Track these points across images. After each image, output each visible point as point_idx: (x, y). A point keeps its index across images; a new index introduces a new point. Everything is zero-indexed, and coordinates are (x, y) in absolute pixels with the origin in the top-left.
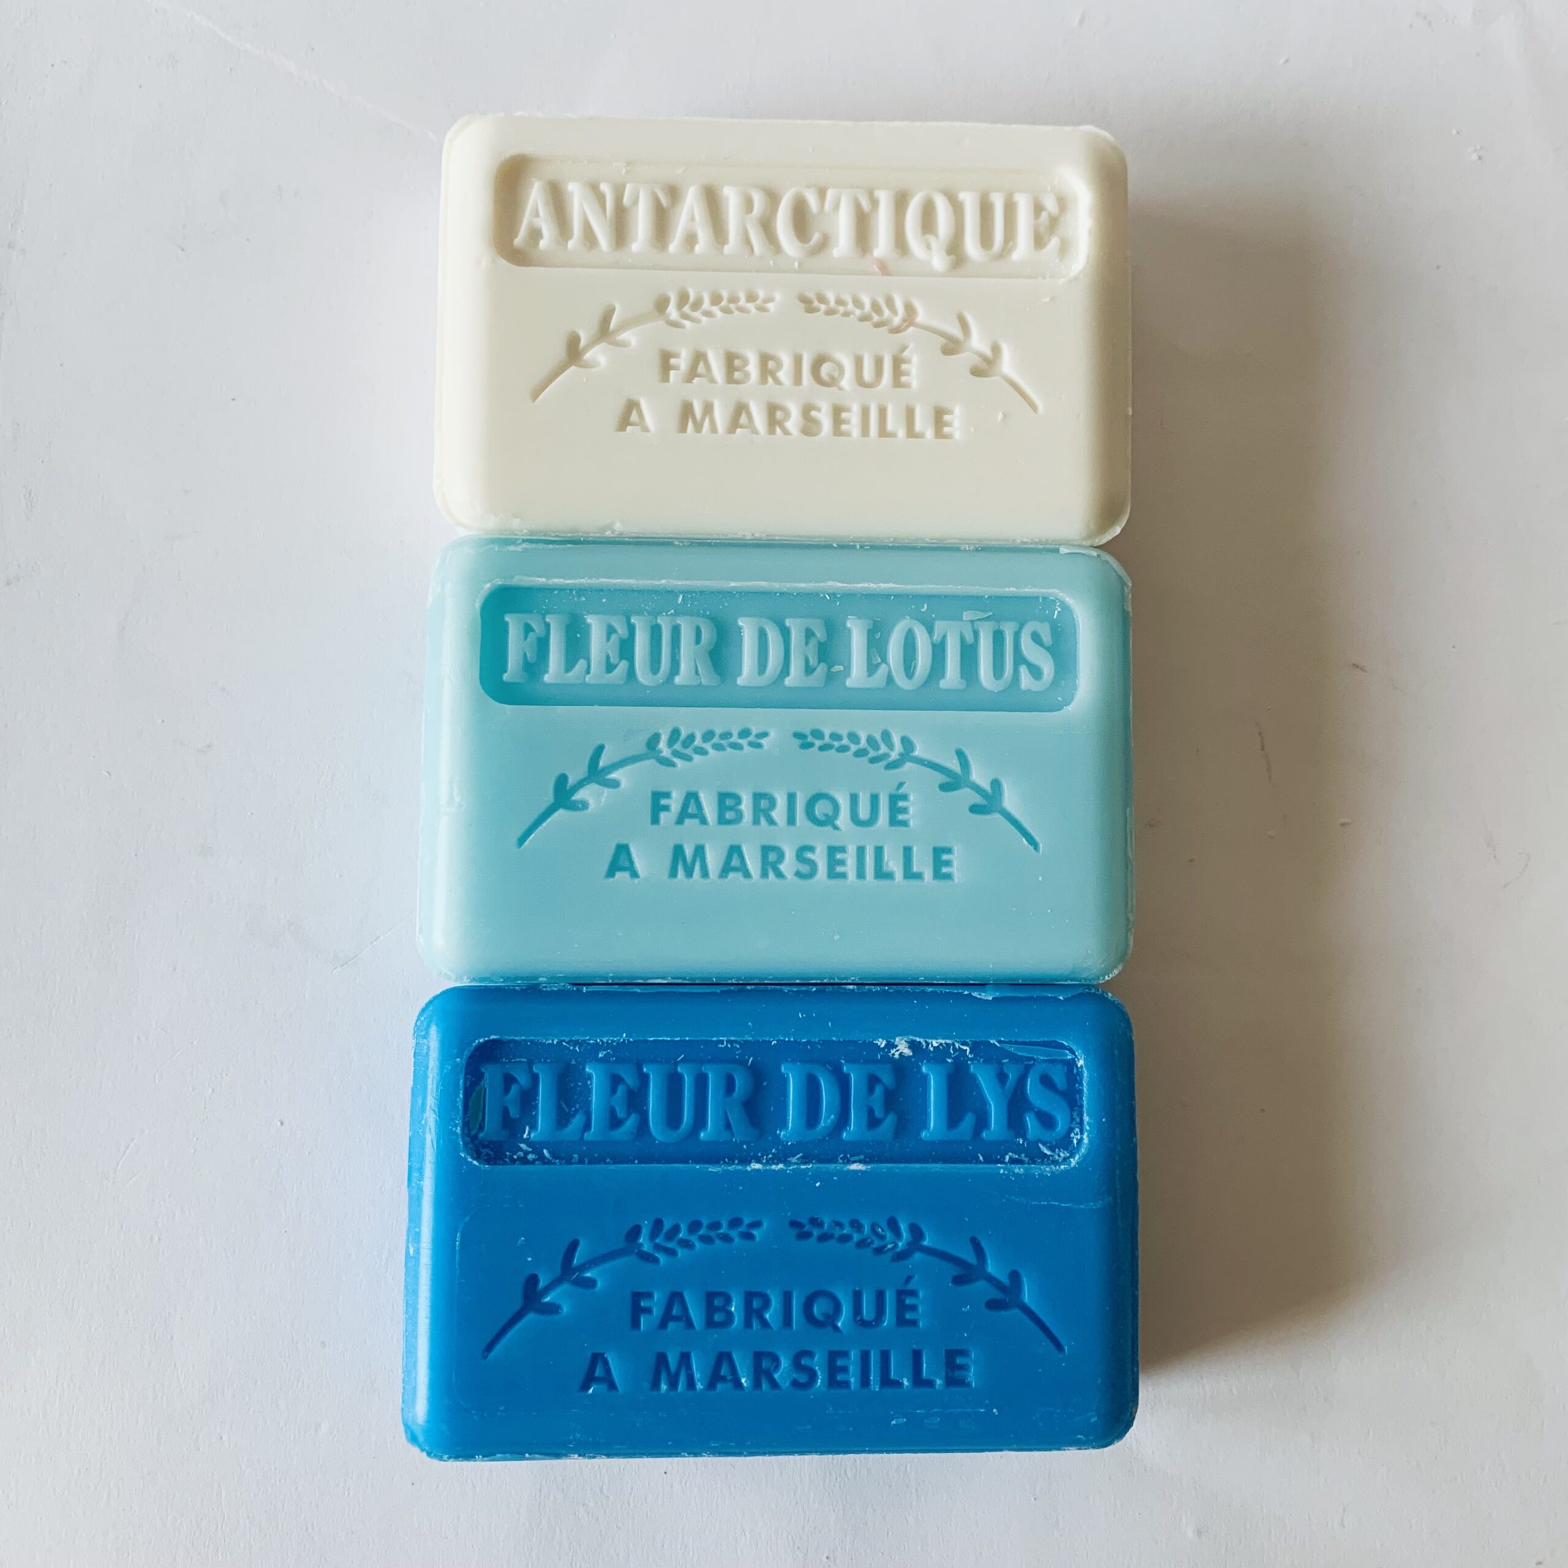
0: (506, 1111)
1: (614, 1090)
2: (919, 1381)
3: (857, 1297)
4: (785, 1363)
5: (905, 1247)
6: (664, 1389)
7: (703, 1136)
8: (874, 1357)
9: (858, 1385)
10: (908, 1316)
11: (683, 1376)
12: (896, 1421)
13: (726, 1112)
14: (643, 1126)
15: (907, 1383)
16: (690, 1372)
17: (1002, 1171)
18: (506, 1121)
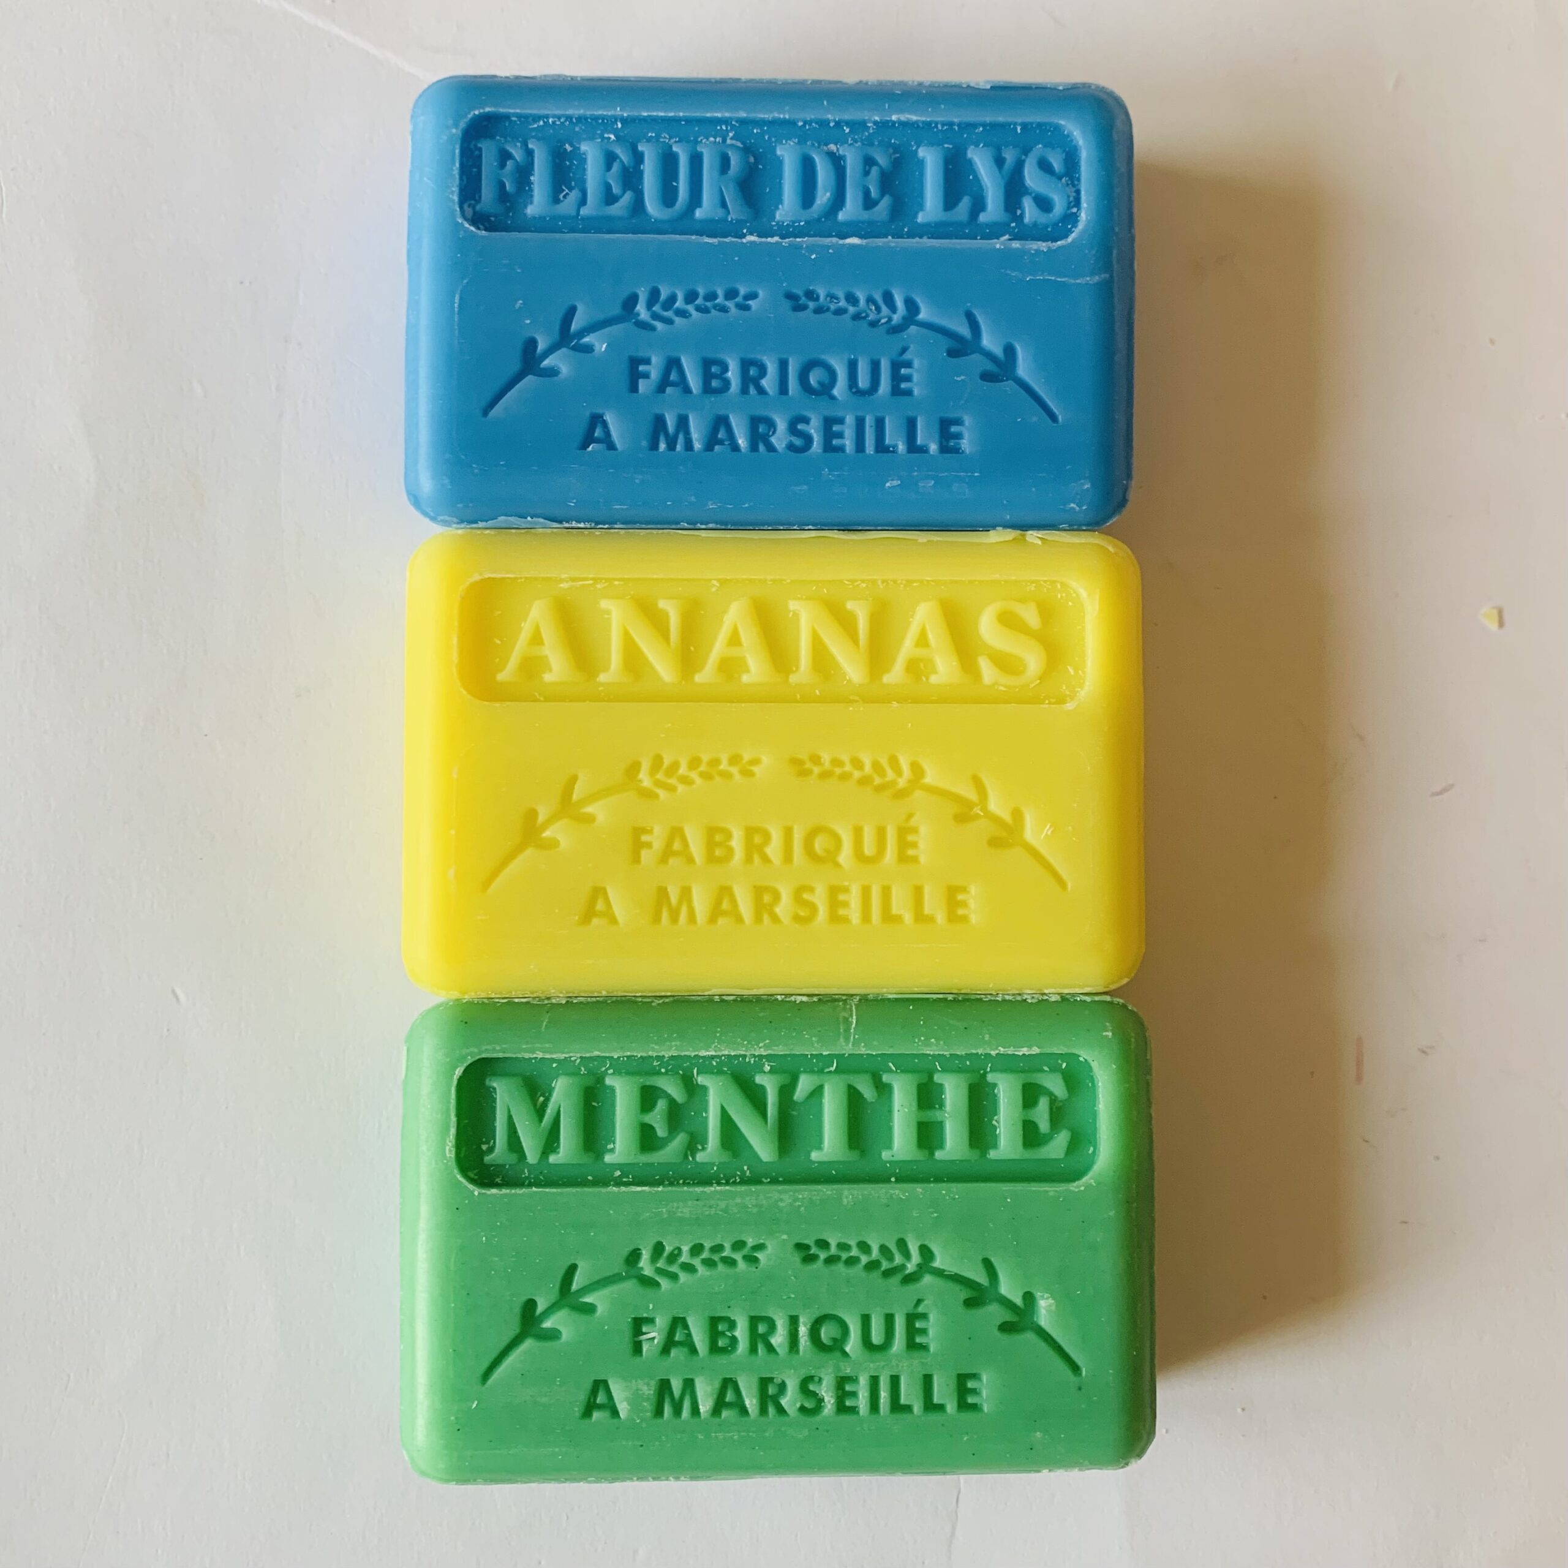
0: (502, 185)
1: (609, 168)
2: (913, 447)
3: (852, 367)
5: (901, 321)
6: (663, 448)
7: (699, 213)
8: (869, 422)
9: (853, 447)
10: (903, 386)
11: (681, 439)
12: (891, 484)
13: (721, 189)
14: (638, 205)
15: (901, 447)
16: (688, 436)
17: (998, 246)
18: (503, 196)
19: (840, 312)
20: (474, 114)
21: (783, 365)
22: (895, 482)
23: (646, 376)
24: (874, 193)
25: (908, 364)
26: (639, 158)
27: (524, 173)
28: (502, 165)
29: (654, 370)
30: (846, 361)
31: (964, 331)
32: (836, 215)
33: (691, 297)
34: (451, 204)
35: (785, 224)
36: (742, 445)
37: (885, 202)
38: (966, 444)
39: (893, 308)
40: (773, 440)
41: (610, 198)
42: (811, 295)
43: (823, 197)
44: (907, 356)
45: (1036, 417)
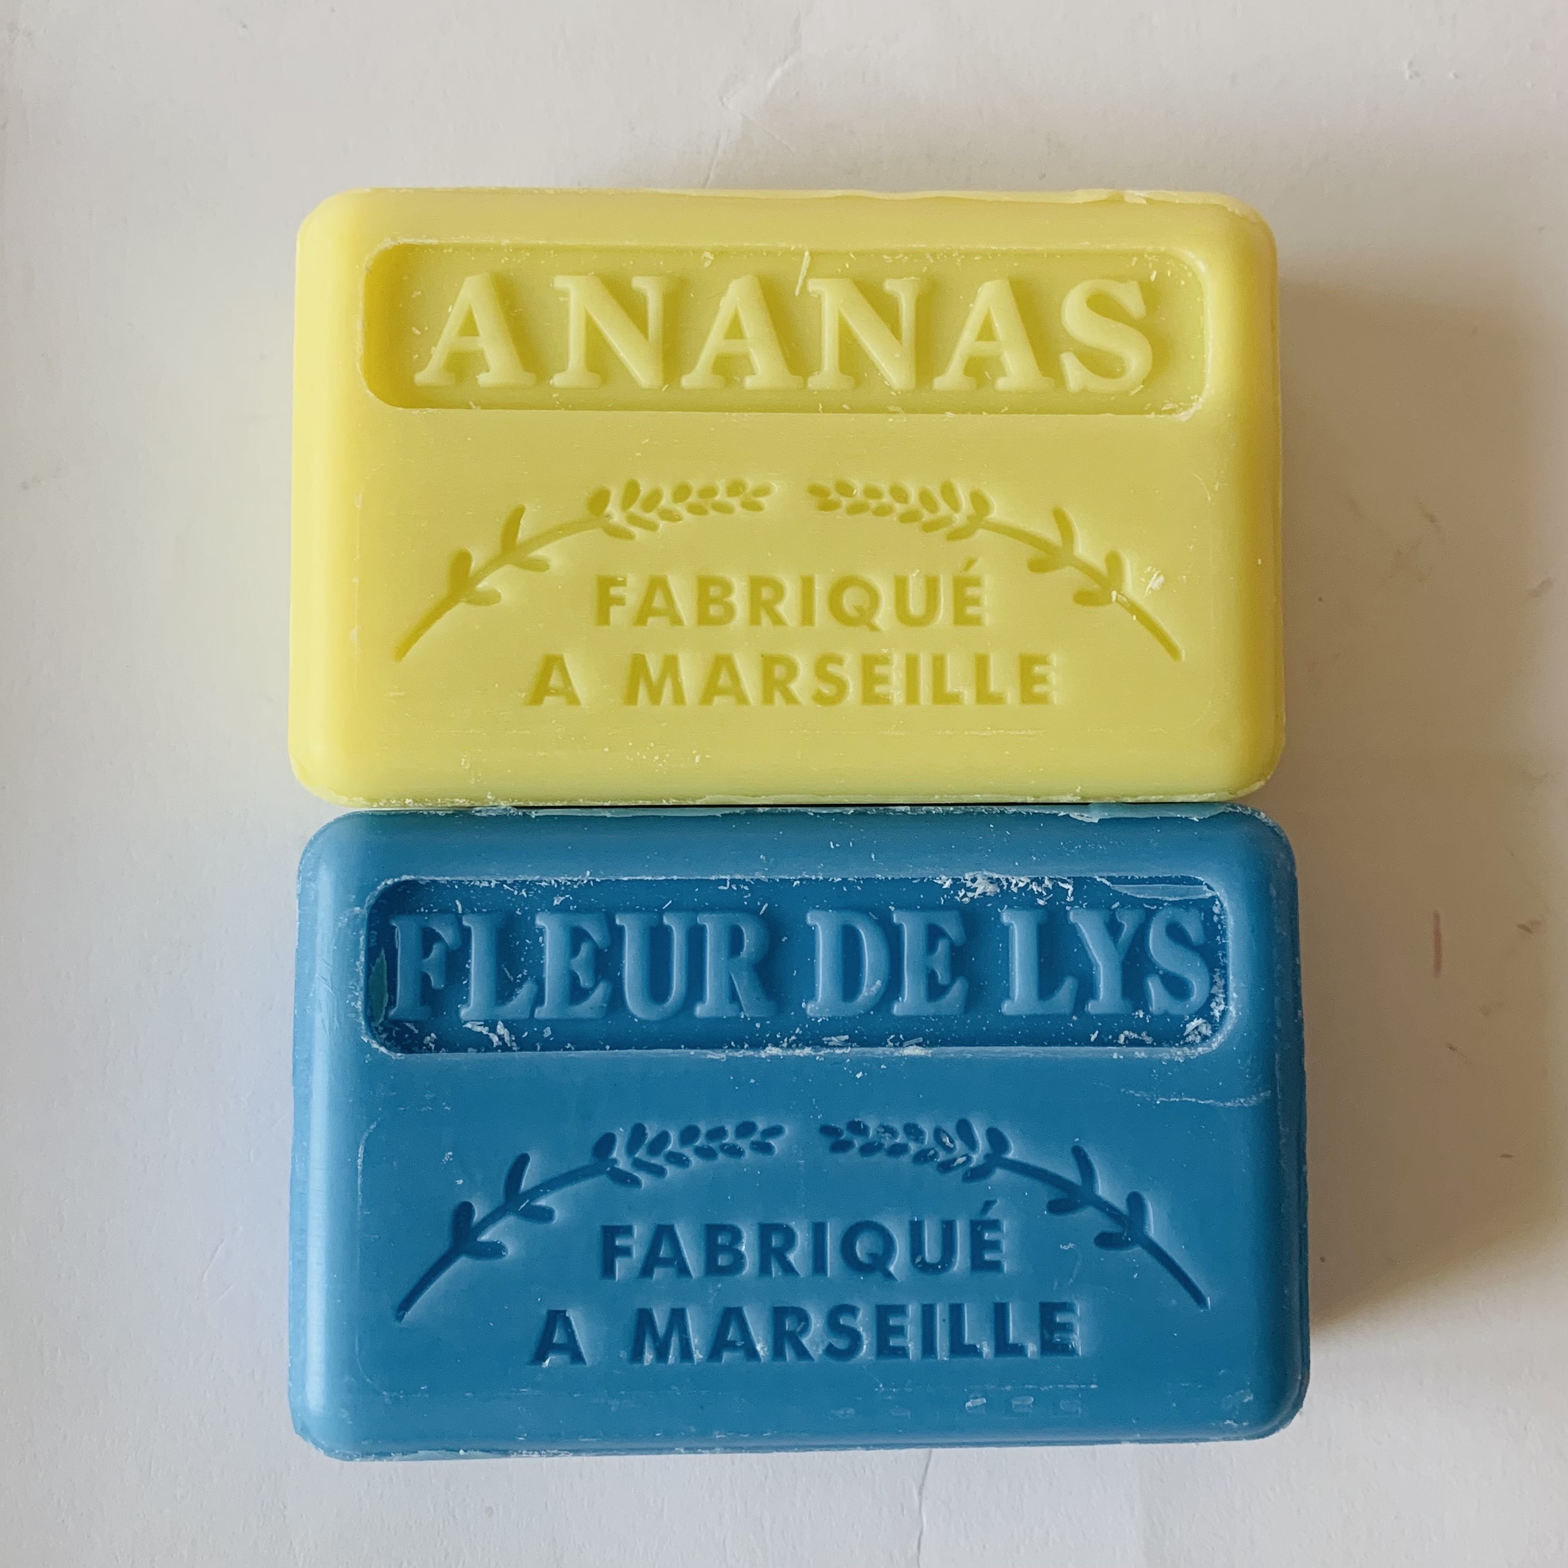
0: (425, 979)
1: (575, 951)
2: (1003, 1346)
3: (916, 1231)
4: (817, 1322)
5: (982, 1162)
6: (649, 1360)
7: (700, 1010)
8: (941, 1314)
9: (919, 1353)
10: (988, 1257)
11: (675, 1342)
12: (972, 1403)
13: (731, 978)
14: (616, 998)
15: (987, 1349)
16: (684, 1336)
17: (1115, 1056)
18: (427, 995)
19: (897, 1150)
20: (386, 884)
21: (819, 1231)
22: (978, 1400)
23: (626, 1252)
24: (942, 977)
25: (995, 1225)
26: (617, 934)
27: (456, 962)
28: (427, 951)
29: (637, 1242)
30: (907, 1226)
31: (1071, 1174)
32: (890, 1009)
33: (689, 1135)
34: (353, 1015)
35: (819, 1021)
36: (761, 1353)
37: (957, 990)
38: (1077, 1340)
39: (972, 1144)
40: (805, 1341)
41: (576, 993)
42: (857, 1128)
43: (871, 986)
44: (991, 1215)
45: (1177, 1298)
